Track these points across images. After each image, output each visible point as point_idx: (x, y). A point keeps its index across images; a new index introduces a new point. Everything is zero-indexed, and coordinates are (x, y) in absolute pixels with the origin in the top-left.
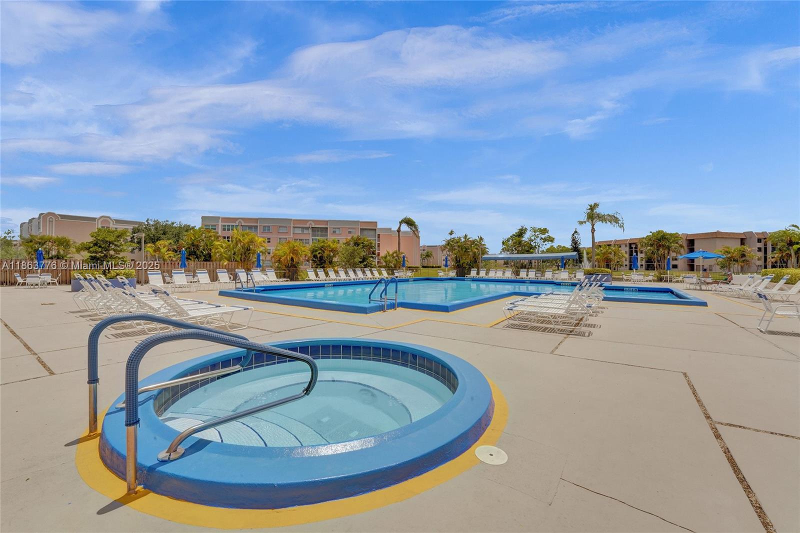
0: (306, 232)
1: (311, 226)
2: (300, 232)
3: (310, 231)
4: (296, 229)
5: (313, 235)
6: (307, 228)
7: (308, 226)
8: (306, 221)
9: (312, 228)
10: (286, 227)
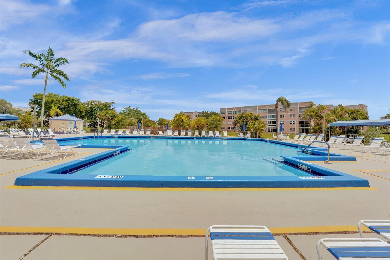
0: (265, 112)
1: (267, 108)
2: (262, 112)
3: (267, 111)
4: (260, 111)
5: (269, 113)
6: (266, 110)
7: (266, 109)
8: (265, 106)
9: (269, 109)
10: (254, 110)
